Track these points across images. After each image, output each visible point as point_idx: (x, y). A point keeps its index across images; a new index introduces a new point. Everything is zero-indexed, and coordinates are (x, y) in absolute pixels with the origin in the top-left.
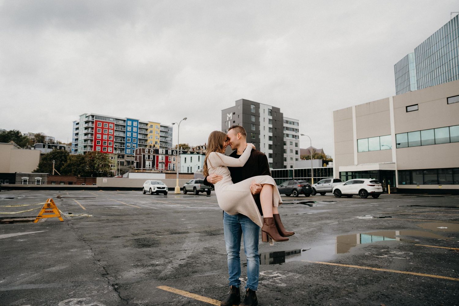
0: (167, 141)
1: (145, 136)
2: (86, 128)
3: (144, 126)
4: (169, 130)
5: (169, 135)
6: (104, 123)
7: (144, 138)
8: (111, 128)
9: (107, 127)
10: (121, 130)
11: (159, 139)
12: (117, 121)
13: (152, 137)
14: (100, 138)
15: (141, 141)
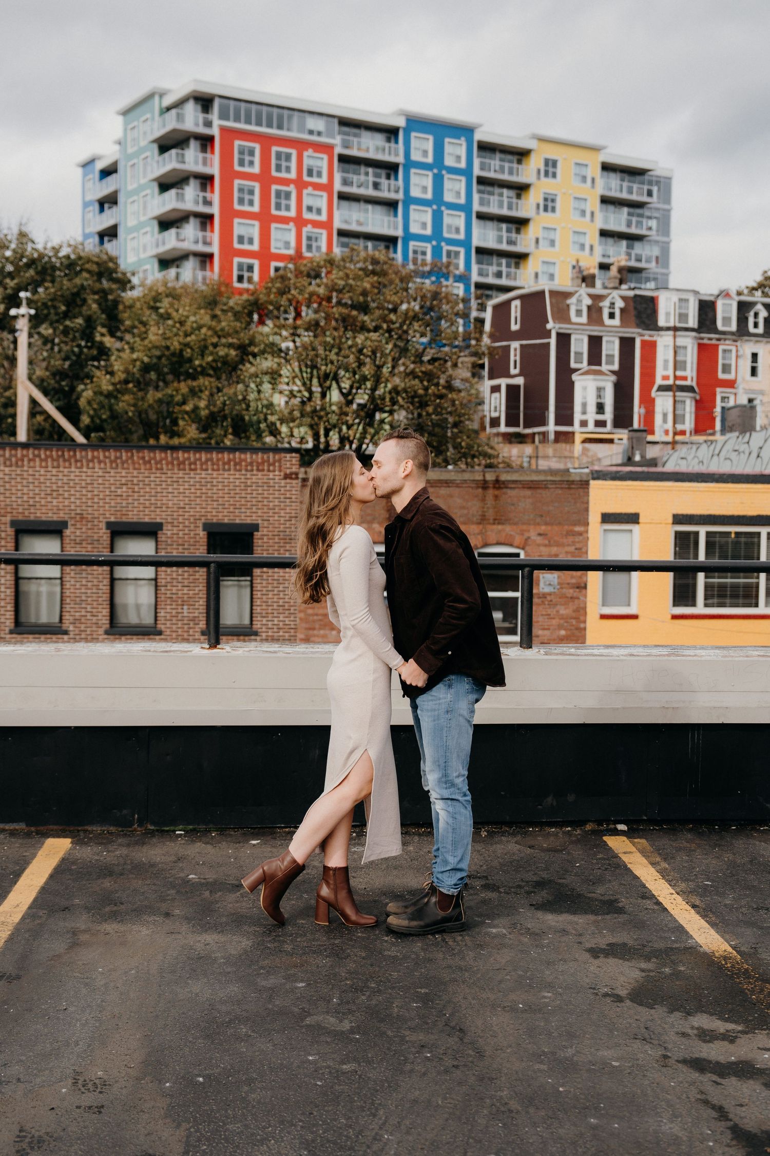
0: (639, 260)
1: (509, 231)
2: (165, 185)
3: (507, 165)
4: (650, 194)
5: (653, 223)
6: (275, 149)
7: (510, 242)
8: (315, 180)
9: (293, 175)
10: (370, 192)
11: (592, 247)
12: (348, 134)
13: (552, 235)
14: (256, 247)
15: (491, 264)
